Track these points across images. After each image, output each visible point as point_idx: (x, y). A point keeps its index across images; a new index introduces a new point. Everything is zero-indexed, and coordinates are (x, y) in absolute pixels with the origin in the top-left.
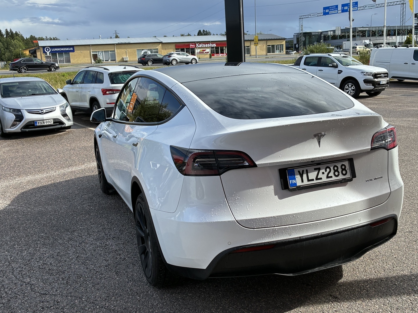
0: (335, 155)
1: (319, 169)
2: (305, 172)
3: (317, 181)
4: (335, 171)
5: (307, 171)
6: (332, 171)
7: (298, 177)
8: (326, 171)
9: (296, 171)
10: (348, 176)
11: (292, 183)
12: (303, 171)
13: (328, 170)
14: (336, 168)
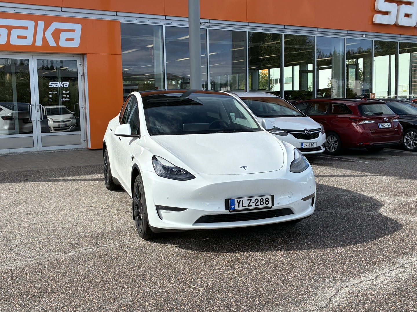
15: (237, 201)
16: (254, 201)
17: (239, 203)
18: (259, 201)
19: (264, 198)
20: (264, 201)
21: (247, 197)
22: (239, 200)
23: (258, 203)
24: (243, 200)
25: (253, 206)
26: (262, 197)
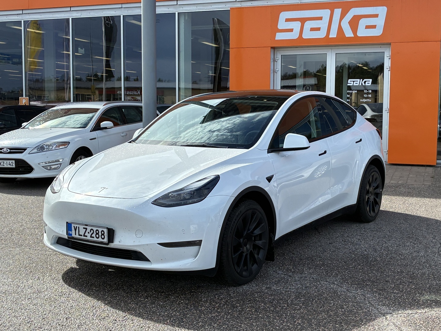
15: (74, 226)
16: (89, 231)
17: (75, 230)
18: (95, 233)
19: (100, 230)
20: (100, 234)
21: (82, 224)
22: (75, 226)
23: (94, 235)
24: (79, 227)
25: (89, 238)
26: (98, 229)
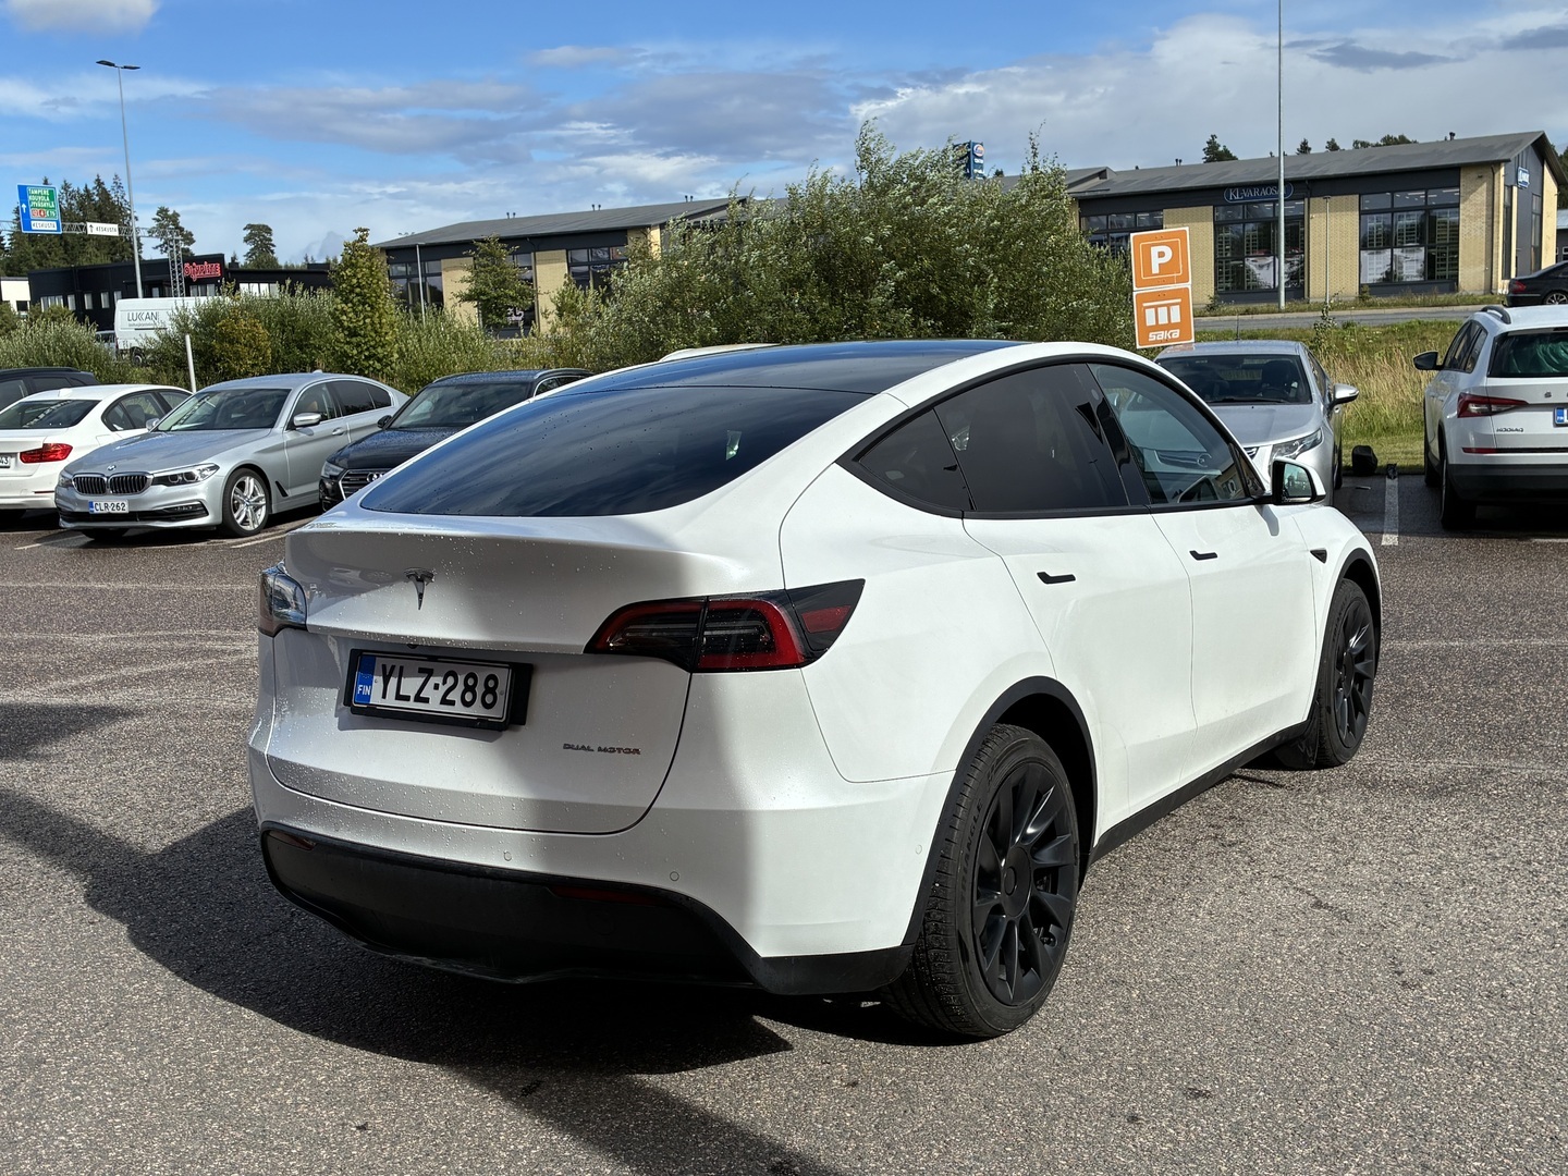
0: (448, 640)
1: (429, 673)
2: (397, 670)
3: (443, 706)
4: (468, 688)
5: (402, 668)
6: (460, 687)
7: (378, 680)
8: (445, 682)
9: (379, 662)
10: (497, 713)
11: (361, 692)
12: (393, 667)
13: (450, 681)
14: (471, 682)
